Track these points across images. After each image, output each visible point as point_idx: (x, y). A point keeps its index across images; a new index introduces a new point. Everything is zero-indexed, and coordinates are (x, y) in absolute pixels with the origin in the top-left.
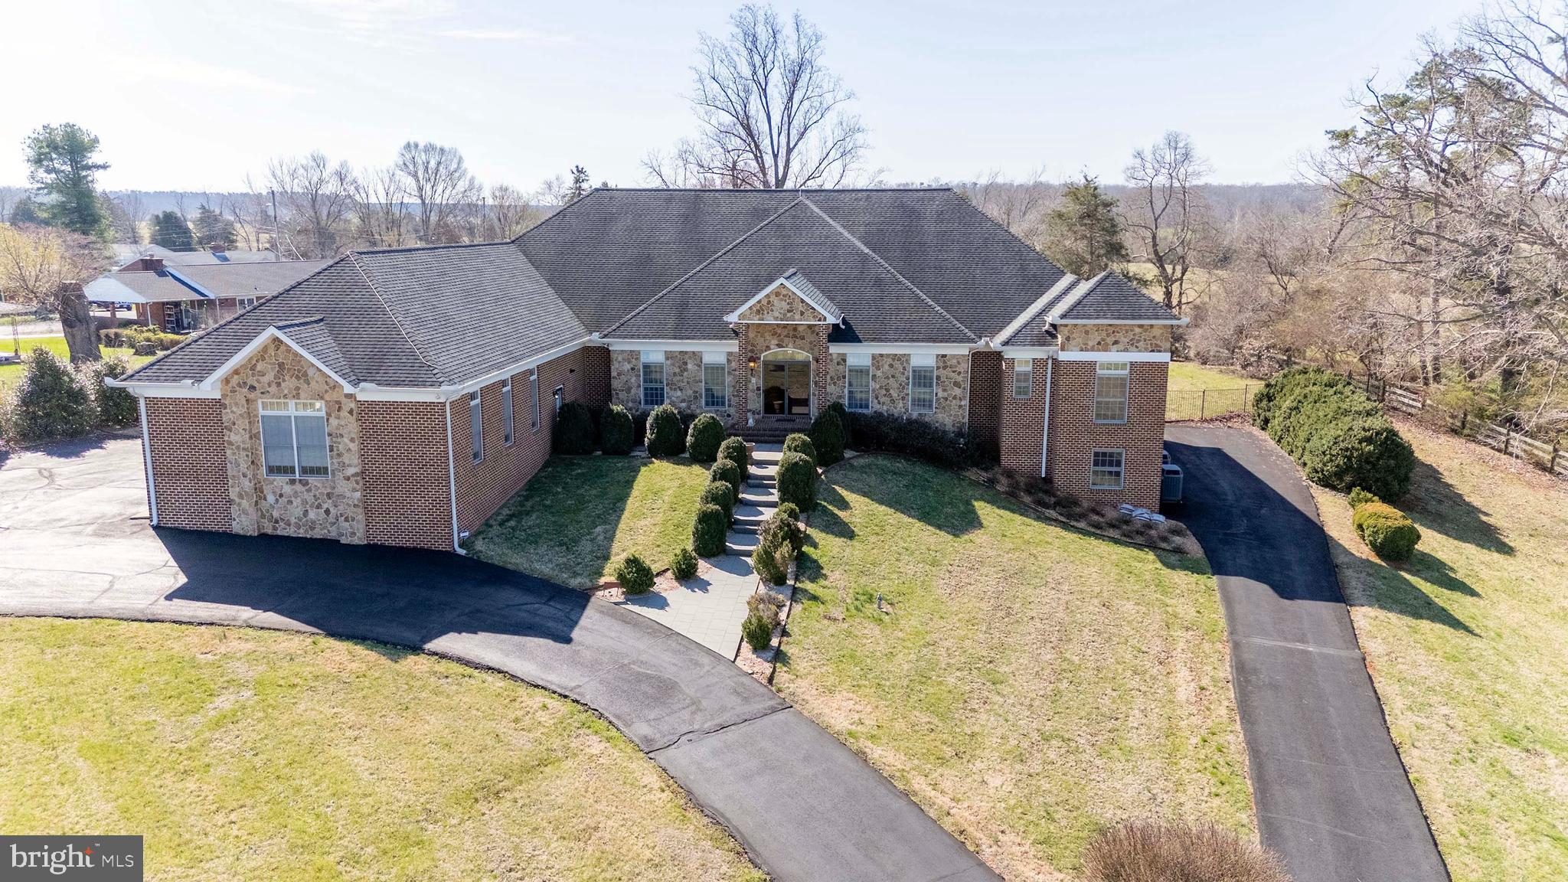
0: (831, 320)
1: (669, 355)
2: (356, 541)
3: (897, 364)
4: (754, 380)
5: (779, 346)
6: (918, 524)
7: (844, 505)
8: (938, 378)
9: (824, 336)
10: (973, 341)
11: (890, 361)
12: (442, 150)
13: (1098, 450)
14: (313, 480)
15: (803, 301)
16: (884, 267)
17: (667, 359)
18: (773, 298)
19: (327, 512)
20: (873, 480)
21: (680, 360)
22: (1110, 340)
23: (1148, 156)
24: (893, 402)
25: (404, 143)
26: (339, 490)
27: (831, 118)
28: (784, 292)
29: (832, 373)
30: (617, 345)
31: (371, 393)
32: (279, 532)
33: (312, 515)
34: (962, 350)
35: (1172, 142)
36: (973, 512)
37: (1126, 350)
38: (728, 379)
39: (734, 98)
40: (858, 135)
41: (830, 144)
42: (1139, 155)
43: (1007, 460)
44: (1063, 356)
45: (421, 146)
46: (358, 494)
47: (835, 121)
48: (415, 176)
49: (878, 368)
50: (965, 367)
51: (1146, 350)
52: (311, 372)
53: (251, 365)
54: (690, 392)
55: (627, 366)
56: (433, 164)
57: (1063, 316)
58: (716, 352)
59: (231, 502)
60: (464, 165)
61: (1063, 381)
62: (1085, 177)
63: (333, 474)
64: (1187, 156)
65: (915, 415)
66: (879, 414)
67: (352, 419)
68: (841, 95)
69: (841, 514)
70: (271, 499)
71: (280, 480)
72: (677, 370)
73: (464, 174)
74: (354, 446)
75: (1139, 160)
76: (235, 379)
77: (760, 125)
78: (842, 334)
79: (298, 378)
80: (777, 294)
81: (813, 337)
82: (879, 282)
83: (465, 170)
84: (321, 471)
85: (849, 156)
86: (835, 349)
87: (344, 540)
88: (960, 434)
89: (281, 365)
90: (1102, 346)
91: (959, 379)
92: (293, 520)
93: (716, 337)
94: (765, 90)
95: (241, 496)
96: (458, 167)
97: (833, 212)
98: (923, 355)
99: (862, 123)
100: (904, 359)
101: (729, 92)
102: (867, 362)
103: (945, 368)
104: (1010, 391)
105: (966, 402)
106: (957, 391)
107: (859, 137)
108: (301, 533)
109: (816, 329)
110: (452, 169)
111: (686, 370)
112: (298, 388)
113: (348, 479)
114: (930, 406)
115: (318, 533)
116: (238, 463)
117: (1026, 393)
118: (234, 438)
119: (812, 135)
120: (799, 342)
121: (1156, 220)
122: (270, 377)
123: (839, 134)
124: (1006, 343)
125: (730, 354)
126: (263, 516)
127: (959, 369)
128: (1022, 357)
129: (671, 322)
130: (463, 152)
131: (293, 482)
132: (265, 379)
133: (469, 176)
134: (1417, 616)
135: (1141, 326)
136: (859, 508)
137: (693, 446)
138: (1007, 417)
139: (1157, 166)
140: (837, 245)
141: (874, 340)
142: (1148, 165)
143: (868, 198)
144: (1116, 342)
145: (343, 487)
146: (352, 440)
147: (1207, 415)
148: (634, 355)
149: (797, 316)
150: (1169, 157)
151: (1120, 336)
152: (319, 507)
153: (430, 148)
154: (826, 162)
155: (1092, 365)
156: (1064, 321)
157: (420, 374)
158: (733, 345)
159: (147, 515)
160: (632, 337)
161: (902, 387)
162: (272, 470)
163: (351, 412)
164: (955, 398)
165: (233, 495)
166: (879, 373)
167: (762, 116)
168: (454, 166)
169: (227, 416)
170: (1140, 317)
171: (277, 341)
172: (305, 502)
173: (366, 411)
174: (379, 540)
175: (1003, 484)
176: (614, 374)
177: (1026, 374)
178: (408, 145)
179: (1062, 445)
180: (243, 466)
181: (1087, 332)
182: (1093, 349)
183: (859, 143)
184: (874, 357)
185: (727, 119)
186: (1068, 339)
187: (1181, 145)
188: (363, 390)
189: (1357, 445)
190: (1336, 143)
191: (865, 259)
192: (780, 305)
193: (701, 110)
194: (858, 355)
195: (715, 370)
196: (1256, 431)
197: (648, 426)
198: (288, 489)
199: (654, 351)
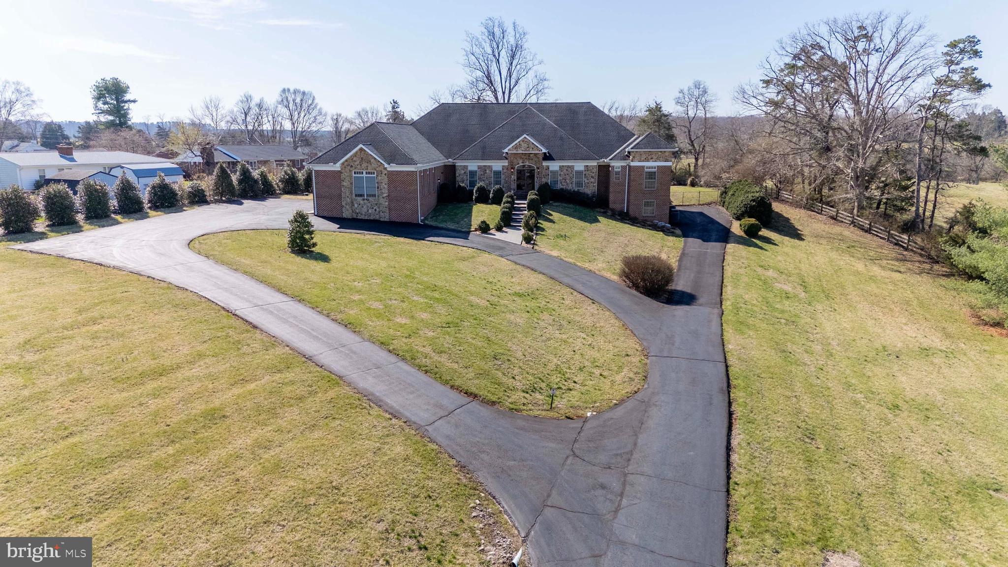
0: (544, 151)
1: (479, 167)
2: (386, 220)
3: (569, 169)
4: (513, 177)
5: (523, 163)
6: (577, 221)
7: (551, 215)
8: (585, 175)
9: (541, 158)
10: (598, 160)
11: (566, 168)
12: (304, 93)
13: (646, 200)
14: (370, 199)
15: (533, 144)
16: (562, 133)
17: (479, 168)
18: (521, 143)
19: (375, 210)
20: (561, 209)
21: (484, 169)
22: (649, 157)
23: (686, 91)
24: (567, 184)
25: (282, 89)
26: (380, 202)
27: (531, 74)
28: (526, 140)
29: (544, 173)
30: (459, 163)
31: (393, 168)
32: (358, 217)
33: (370, 211)
34: (594, 163)
35: (697, 85)
36: (598, 219)
37: (656, 161)
38: (502, 176)
39: (483, 64)
40: (545, 82)
41: (531, 87)
42: (681, 91)
43: (611, 206)
44: (632, 164)
45: (292, 90)
46: (387, 203)
47: (533, 75)
48: (287, 107)
49: (562, 171)
50: (596, 170)
51: (663, 161)
52: (372, 160)
53: (351, 158)
54: (487, 182)
55: (463, 172)
56: (298, 100)
57: (632, 148)
58: (497, 165)
59: (343, 206)
60: (316, 101)
61: (632, 174)
62: (656, 102)
63: (378, 196)
64: (705, 92)
65: (576, 190)
66: (562, 189)
67: (386, 177)
68: (536, 62)
69: (550, 217)
70: (356, 205)
71: (359, 199)
72: (482, 173)
73: (316, 107)
74: (386, 186)
75: (681, 94)
76: (346, 164)
77: (496, 78)
78: (547, 157)
79: (368, 163)
80: (523, 141)
81: (537, 159)
82: (561, 138)
83: (317, 104)
84: (374, 196)
85: (540, 93)
86: (545, 164)
87: (382, 220)
88: (593, 196)
89: (362, 158)
90: (647, 160)
91: (593, 175)
92: (363, 213)
93: (498, 159)
94: (498, 60)
95: (346, 205)
96: (313, 102)
97: (541, 111)
98: (579, 166)
99: (547, 77)
100: (572, 167)
101: (480, 61)
102: (557, 168)
103: (588, 171)
104: (613, 178)
105: (596, 184)
106: (593, 180)
107: (546, 83)
108: (366, 218)
109: (538, 156)
110: (309, 104)
111: (486, 173)
112: (367, 166)
113: (384, 198)
114: (582, 187)
115: (372, 218)
116: (345, 192)
117: (619, 179)
118: (345, 184)
119: (522, 82)
120: (530, 161)
121: (690, 123)
122: (358, 162)
123: (535, 81)
124: (611, 160)
125: (503, 166)
126: (353, 212)
127: (593, 171)
128: (617, 165)
129: (480, 154)
130: (315, 94)
131: (364, 200)
132: (356, 163)
133: (318, 107)
134: (750, 246)
135: (661, 152)
136: (556, 216)
137: (493, 198)
138: (611, 189)
139: (690, 97)
140: (545, 124)
141: (560, 160)
142: (686, 96)
143: (556, 106)
144: (652, 158)
145: (382, 201)
146: (385, 184)
147: (701, 203)
148: (466, 167)
149: (531, 150)
150: (696, 93)
151: (653, 156)
152: (373, 208)
153: (296, 92)
154: (529, 96)
155: (643, 167)
156: (632, 150)
157: (409, 161)
158: (505, 163)
159: (313, 212)
160: (465, 160)
161: (571, 178)
162: (356, 196)
163: (385, 175)
164: (592, 182)
165: (343, 204)
166: (562, 173)
167: (497, 72)
168: (310, 102)
169: (343, 176)
170: (661, 148)
171: (361, 149)
172: (368, 206)
173: (391, 174)
174: (394, 219)
175: (609, 213)
176: (457, 175)
177: (619, 172)
178: (284, 90)
179: (632, 198)
180: (347, 194)
181: (641, 155)
182: (643, 161)
183: (546, 86)
184: (560, 167)
185: (479, 74)
186: (634, 157)
187: (702, 86)
188: (391, 166)
189: (749, 202)
190: (765, 85)
191: (555, 130)
192: (524, 145)
193: (468, 70)
194: (554, 166)
195: (497, 174)
196: (720, 208)
197: (474, 192)
198: (362, 202)
199: (473, 165)
